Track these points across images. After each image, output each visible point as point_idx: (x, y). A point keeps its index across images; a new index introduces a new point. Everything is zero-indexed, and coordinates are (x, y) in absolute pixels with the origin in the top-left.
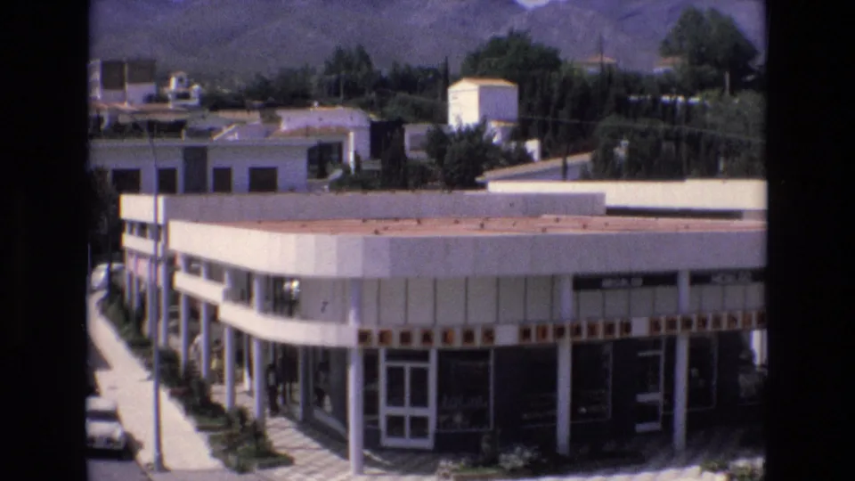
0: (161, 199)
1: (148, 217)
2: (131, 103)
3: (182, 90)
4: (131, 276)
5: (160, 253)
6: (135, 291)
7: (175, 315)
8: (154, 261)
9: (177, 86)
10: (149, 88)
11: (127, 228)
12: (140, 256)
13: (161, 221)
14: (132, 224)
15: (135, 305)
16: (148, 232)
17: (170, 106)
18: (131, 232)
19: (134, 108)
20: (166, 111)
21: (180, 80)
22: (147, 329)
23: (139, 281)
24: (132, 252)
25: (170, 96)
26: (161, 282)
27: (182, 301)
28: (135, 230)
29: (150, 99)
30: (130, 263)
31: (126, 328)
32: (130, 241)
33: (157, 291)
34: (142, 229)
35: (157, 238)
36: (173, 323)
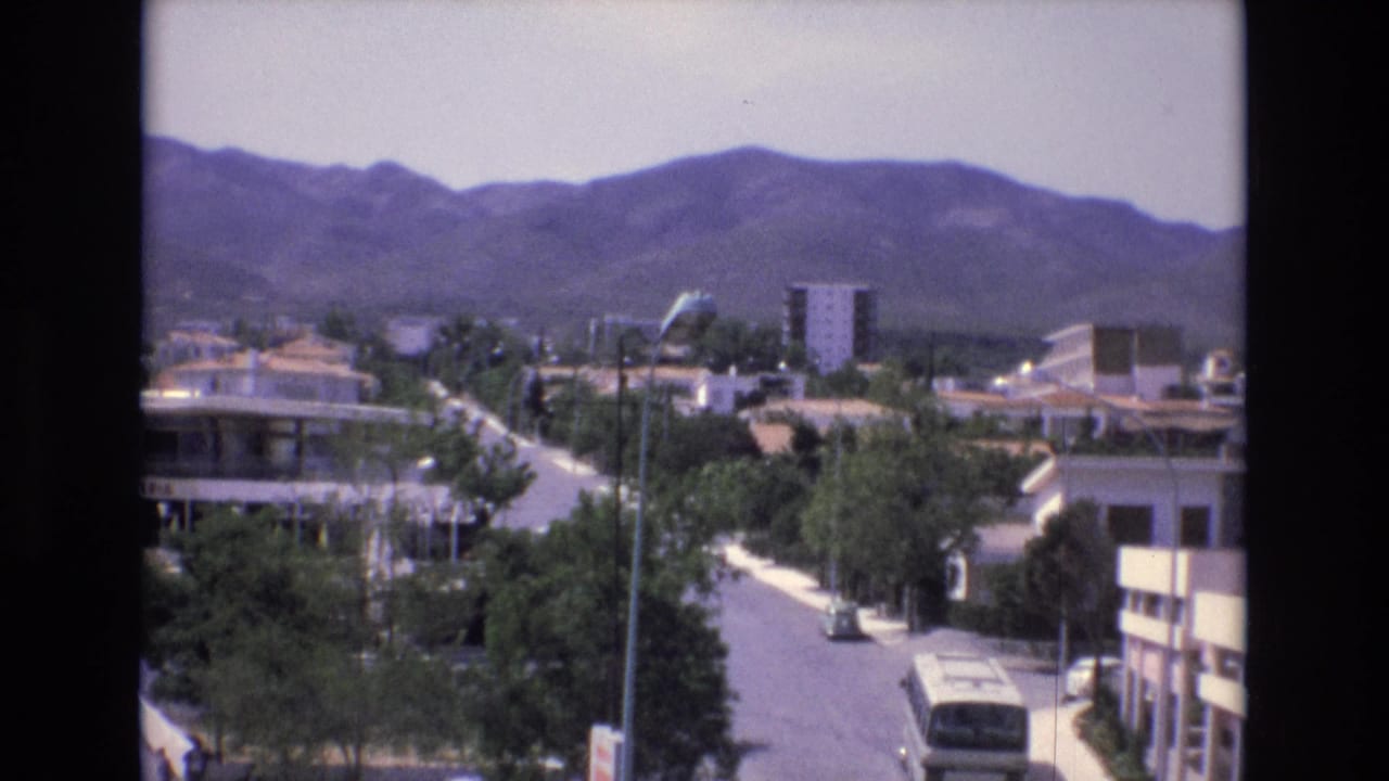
0: (1183, 557)
1: (1160, 586)
2: (1142, 397)
3: (1223, 380)
4: (1131, 676)
5: (1178, 644)
6: (1137, 700)
7: (1195, 741)
8: (1169, 655)
9: (1217, 373)
10: (1171, 374)
11: (1129, 601)
12: (1147, 645)
13: (1181, 591)
14: (1138, 595)
15: (1136, 722)
16: (1162, 609)
17: (1204, 405)
18: (1135, 608)
19: (1147, 407)
20: (1198, 414)
21: (1220, 363)
22: (1152, 760)
23: (1145, 685)
24: (1135, 640)
25: (1205, 389)
26: (1178, 687)
27: (1209, 717)
28: (1141, 605)
29: (1173, 392)
30: (1132, 657)
31: (1120, 758)
32: (1131, 622)
33: (1171, 699)
34: (1151, 603)
35: (1174, 618)
36: (1192, 752)
